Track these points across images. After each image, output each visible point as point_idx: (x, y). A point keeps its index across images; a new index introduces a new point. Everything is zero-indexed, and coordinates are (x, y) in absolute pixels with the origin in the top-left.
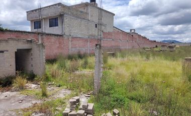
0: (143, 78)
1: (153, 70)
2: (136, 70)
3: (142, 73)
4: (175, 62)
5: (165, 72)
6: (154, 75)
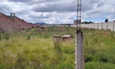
0: (27, 56)
1: (34, 48)
4: (47, 40)
5: (43, 48)
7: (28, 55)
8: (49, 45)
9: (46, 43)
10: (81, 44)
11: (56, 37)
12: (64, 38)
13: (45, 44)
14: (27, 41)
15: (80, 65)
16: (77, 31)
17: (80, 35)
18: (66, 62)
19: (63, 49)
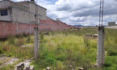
1: (69, 42)
2: (60, 42)
3: (63, 44)
4: (80, 37)
6: (70, 44)
8: (81, 41)
10: (103, 39)
13: (78, 40)
15: (101, 56)
16: (99, 28)
17: (101, 32)
18: (93, 54)
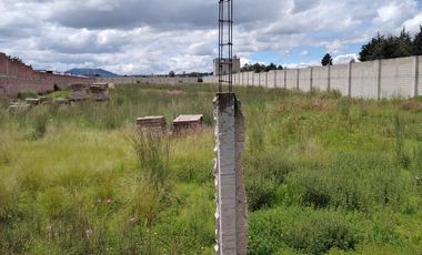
0: (34, 198)
4: (114, 134)
5: (99, 169)
7: (40, 195)
8: (121, 154)
9: (111, 147)
10: (236, 145)
11: (149, 123)
12: (177, 125)
13: (108, 153)
14: (35, 143)
15: (233, 224)
16: (220, 96)
17: (230, 115)
18: (185, 214)
19: (175, 167)
